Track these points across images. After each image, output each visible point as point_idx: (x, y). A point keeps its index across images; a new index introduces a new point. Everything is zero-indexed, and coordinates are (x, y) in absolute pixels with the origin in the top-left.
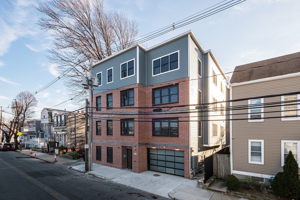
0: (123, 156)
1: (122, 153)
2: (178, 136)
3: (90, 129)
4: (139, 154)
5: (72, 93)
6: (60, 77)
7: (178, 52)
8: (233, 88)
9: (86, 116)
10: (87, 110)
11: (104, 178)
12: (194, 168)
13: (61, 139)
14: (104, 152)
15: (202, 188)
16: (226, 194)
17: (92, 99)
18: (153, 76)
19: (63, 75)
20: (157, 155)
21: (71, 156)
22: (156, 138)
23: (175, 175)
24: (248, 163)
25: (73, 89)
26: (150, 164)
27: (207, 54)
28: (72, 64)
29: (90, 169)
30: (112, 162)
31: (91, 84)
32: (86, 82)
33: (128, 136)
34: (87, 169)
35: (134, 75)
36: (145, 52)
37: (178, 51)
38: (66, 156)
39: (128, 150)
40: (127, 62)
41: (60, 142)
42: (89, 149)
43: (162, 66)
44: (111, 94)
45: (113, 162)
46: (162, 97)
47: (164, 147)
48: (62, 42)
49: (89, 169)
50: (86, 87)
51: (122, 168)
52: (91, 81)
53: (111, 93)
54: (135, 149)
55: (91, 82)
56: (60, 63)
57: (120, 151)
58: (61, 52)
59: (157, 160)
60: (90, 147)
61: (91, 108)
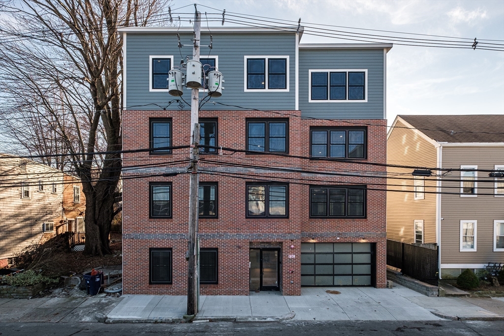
2: (366, 218)
8: (444, 148)
18: (310, 101)
20: (316, 254)
23: (352, 286)
24: (459, 251)
35: (287, 90)
37: (365, 70)
40: (266, 57)
43: (330, 86)
44: (215, 119)
45: (219, 282)
46: (330, 144)
47: (338, 238)
53: (215, 116)
54: (292, 246)
57: (245, 254)
59: (315, 264)
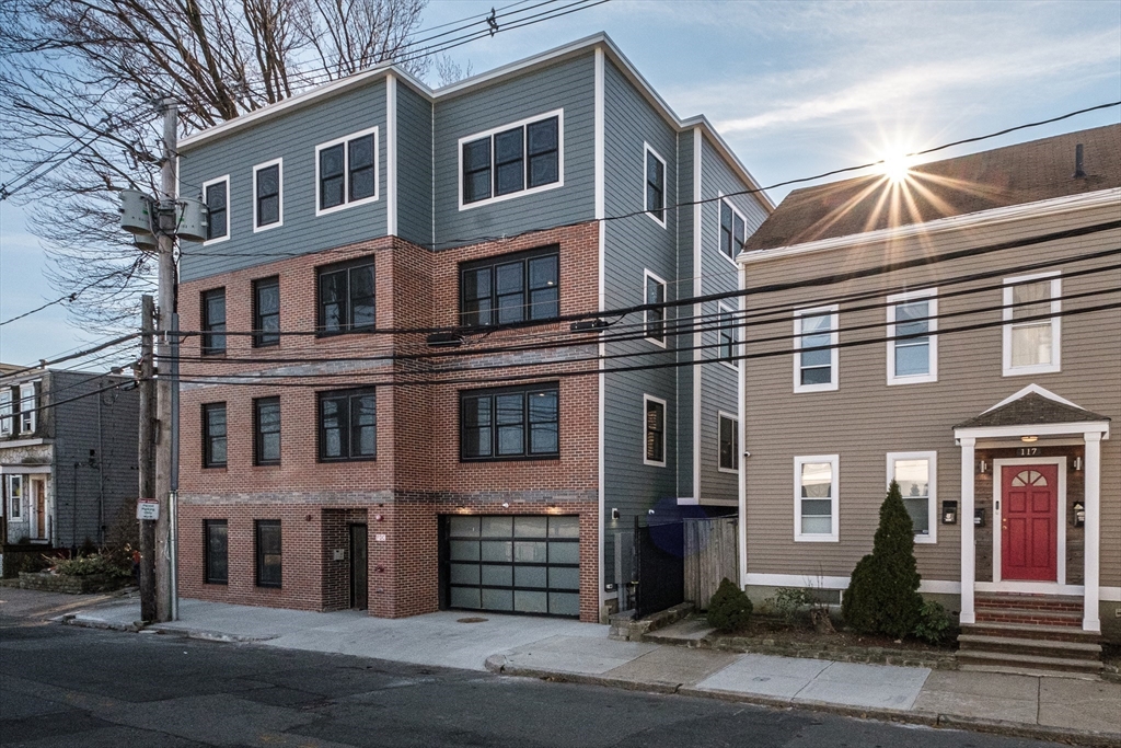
0: (327, 554)
1: (324, 541)
2: (558, 458)
3: (166, 434)
4: (398, 539)
5: (75, 273)
6: (8, 189)
7: (557, 117)
8: (749, 268)
9: (145, 374)
10: (147, 347)
11: (228, 640)
12: (618, 580)
13: (17, 501)
14: (240, 542)
15: (624, 638)
16: (699, 646)
17: (176, 296)
18: (462, 207)
19: (23, 181)
20: (481, 540)
21: (72, 580)
22: (474, 471)
23: (548, 615)
24: (793, 540)
25: (85, 255)
26: (453, 581)
27: (690, 131)
28: (77, 130)
29: (166, 613)
30: (280, 587)
31: (169, 226)
32: (143, 216)
33: (348, 464)
34: (150, 615)
35: (376, 198)
36: (430, 104)
37: (560, 112)
38: (44, 580)
39: (355, 529)
40: (345, 140)
41: (12, 519)
42: (162, 525)
43: (496, 166)
44: (275, 278)
45: (284, 585)
46: (497, 297)
47: (506, 505)
48: (23, 18)
49: (163, 614)
50: (142, 239)
51: (324, 605)
52: (170, 213)
53: (273, 273)
54: (378, 517)
55: (170, 220)
56: (11, 118)
57: (315, 531)
58: (13, 71)
59: (481, 563)
60: (165, 515)
61: (169, 333)
